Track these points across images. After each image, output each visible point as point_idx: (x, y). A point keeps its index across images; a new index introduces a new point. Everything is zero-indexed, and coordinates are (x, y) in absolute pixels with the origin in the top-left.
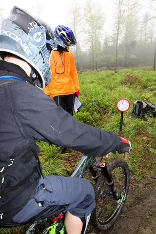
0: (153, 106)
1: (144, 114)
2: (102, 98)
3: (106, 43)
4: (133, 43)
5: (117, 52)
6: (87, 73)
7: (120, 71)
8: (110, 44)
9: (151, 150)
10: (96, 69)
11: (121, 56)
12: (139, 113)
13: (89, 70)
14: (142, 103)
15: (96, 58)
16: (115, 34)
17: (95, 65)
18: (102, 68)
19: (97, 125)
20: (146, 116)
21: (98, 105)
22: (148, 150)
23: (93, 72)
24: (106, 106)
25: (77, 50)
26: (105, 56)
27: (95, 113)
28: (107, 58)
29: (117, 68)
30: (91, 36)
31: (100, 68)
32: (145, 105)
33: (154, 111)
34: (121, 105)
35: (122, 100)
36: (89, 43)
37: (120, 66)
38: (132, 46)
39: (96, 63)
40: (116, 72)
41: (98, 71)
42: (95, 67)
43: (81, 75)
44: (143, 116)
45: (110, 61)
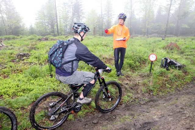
0: (176, 63)
1: (168, 66)
2: (143, 54)
3: (159, 12)
4: (186, 14)
5: (168, 21)
6: (137, 38)
7: (166, 39)
8: (164, 13)
9: (167, 85)
10: (147, 36)
11: (172, 25)
12: (166, 65)
13: (140, 36)
14: (167, 60)
15: (148, 25)
16: (168, 5)
17: (146, 31)
18: (153, 35)
19: (137, 69)
20: (169, 68)
21: (140, 58)
22: (165, 85)
23: (143, 38)
24: (145, 59)
25: (131, 17)
26: (157, 24)
27: (137, 62)
28: (158, 26)
29: (167, 36)
30: (145, 6)
31: (151, 34)
32: (169, 61)
33: (176, 66)
34: (152, 57)
35: (152, 55)
36: (142, 12)
37: (171, 34)
38: (184, 17)
39: (148, 30)
41: (149, 37)
42: (147, 33)
43: (132, 39)
45: (161, 29)
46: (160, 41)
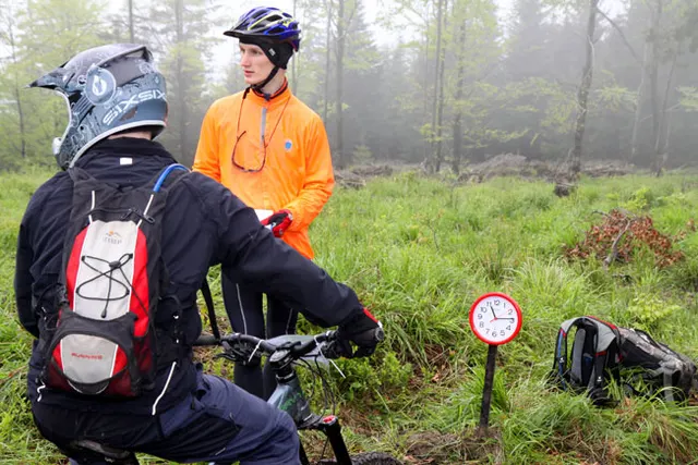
0: (653, 351)
1: (605, 375)
2: (428, 299)
3: (528, 9)
5: (587, 70)
6: (389, 183)
7: (584, 188)
10: (456, 168)
11: (617, 92)
13: (405, 171)
14: (596, 331)
15: (459, 96)
17: (447, 136)
18: (495, 163)
19: (395, 408)
20: (613, 388)
21: (410, 328)
23: (429, 183)
24: (444, 334)
25: (341, 41)
26: (515, 90)
28: (525, 100)
29: (588, 166)
31: (478, 156)
32: (605, 339)
33: (655, 373)
34: (488, 316)
35: (492, 299)
38: (688, 42)
39: (457, 129)
40: (560, 192)
41: (465, 177)
43: (351, 193)
44: (598, 386)
45: (545, 123)
46: (543, 205)
